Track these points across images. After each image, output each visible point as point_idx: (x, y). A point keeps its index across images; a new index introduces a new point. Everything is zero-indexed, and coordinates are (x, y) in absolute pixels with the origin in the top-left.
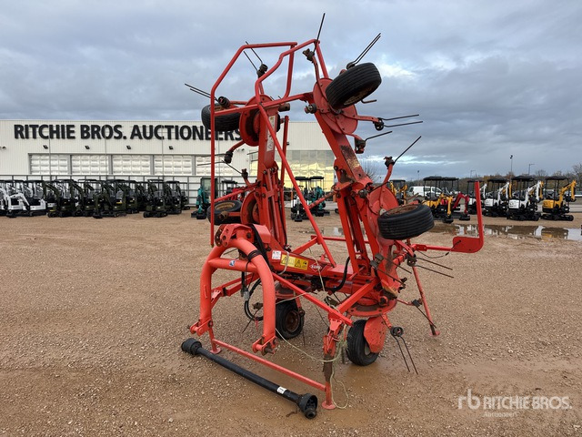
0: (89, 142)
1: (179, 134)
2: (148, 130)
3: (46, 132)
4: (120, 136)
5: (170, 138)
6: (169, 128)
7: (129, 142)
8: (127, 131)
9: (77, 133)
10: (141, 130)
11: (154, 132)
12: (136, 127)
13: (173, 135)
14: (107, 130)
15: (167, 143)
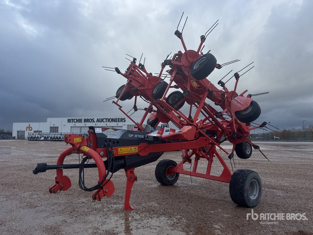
0: (86, 123)
1: (109, 121)
2: (101, 120)
3: (75, 121)
4: (94, 121)
6: (106, 119)
7: (96, 123)
8: (95, 120)
9: (83, 121)
12: (98, 119)
13: (107, 121)
14: (90, 120)
15: (105, 123)
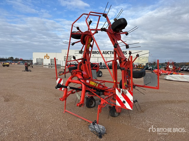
0: (94, 55)
2: (106, 52)
5: (111, 54)
8: (102, 52)
10: (105, 52)
11: (107, 53)
12: (104, 52)
13: (111, 53)
14: (98, 52)
